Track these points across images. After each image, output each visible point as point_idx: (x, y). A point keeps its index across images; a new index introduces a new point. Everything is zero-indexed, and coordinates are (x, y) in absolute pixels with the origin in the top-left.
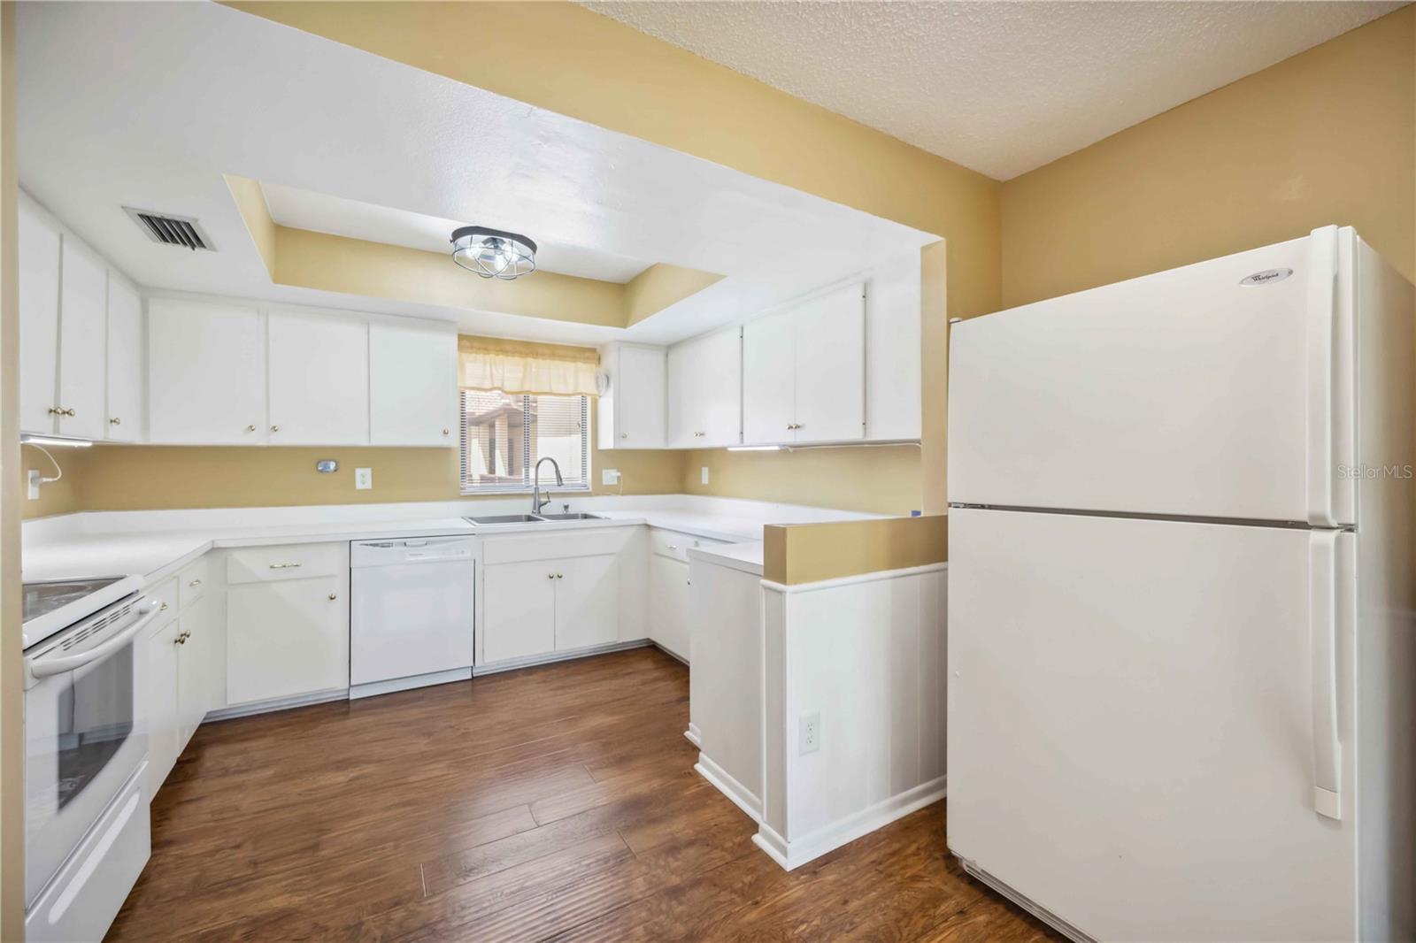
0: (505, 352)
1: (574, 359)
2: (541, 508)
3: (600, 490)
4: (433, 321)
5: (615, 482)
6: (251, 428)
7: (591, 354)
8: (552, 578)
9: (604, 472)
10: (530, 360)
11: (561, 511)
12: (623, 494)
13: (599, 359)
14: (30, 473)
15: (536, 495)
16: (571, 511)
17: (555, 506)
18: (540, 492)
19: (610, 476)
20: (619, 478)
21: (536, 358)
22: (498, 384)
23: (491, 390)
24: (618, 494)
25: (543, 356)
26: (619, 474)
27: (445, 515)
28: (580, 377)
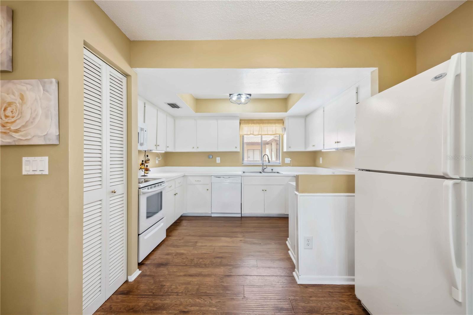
0: (254, 123)
1: (275, 123)
2: (264, 170)
3: (284, 164)
4: (231, 117)
5: (289, 162)
6: (193, 148)
7: (281, 121)
8: (263, 190)
9: (285, 159)
10: (261, 125)
11: (271, 171)
12: (292, 166)
13: (283, 122)
14: (157, 158)
15: (263, 166)
16: (274, 171)
17: (269, 169)
18: (264, 165)
19: (288, 160)
20: (291, 161)
21: (263, 124)
22: (252, 133)
23: (249, 135)
24: (290, 166)
25: (265, 123)
26: (290, 160)
27: (237, 170)
28: (277, 128)
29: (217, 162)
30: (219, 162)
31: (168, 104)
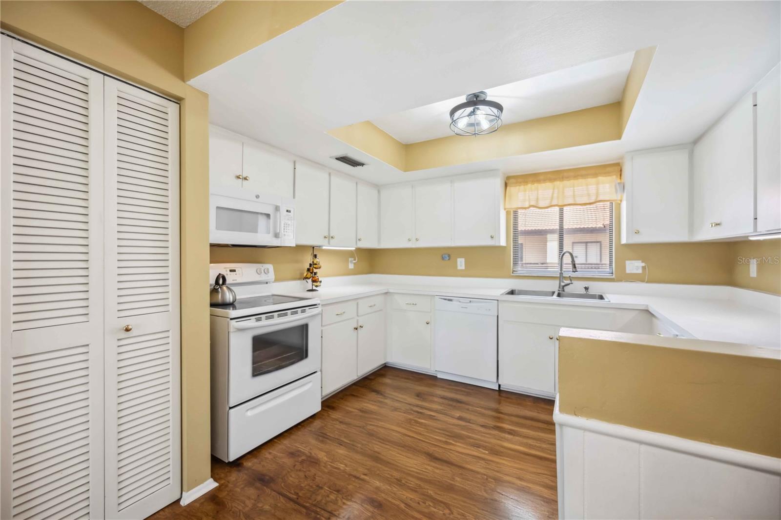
0: (539, 181)
1: (595, 175)
2: (566, 288)
3: (622, 277)
5: (640, 271)
6: (409, 240)
7: (615, 168)
8: (551, 339)
9: (628, 262)
10: (557, 183)
11: (583, 292)
12: (647, 282)
13: (621, 171)
14: (350, 259)
15: (561, 277)
16: (591, 292)
17: (578, 287)
18: (564, 276)
19: (634, 266)
20: (644, 268)
21: (563, 181)
22: (533, 203)
23: (528, 208)
24: (643, 281)
25: (568, 178)
26: (643, 264)
28: (605, 187)
29: (459, 268)
30: (463, 267)
31: (337, 159)
